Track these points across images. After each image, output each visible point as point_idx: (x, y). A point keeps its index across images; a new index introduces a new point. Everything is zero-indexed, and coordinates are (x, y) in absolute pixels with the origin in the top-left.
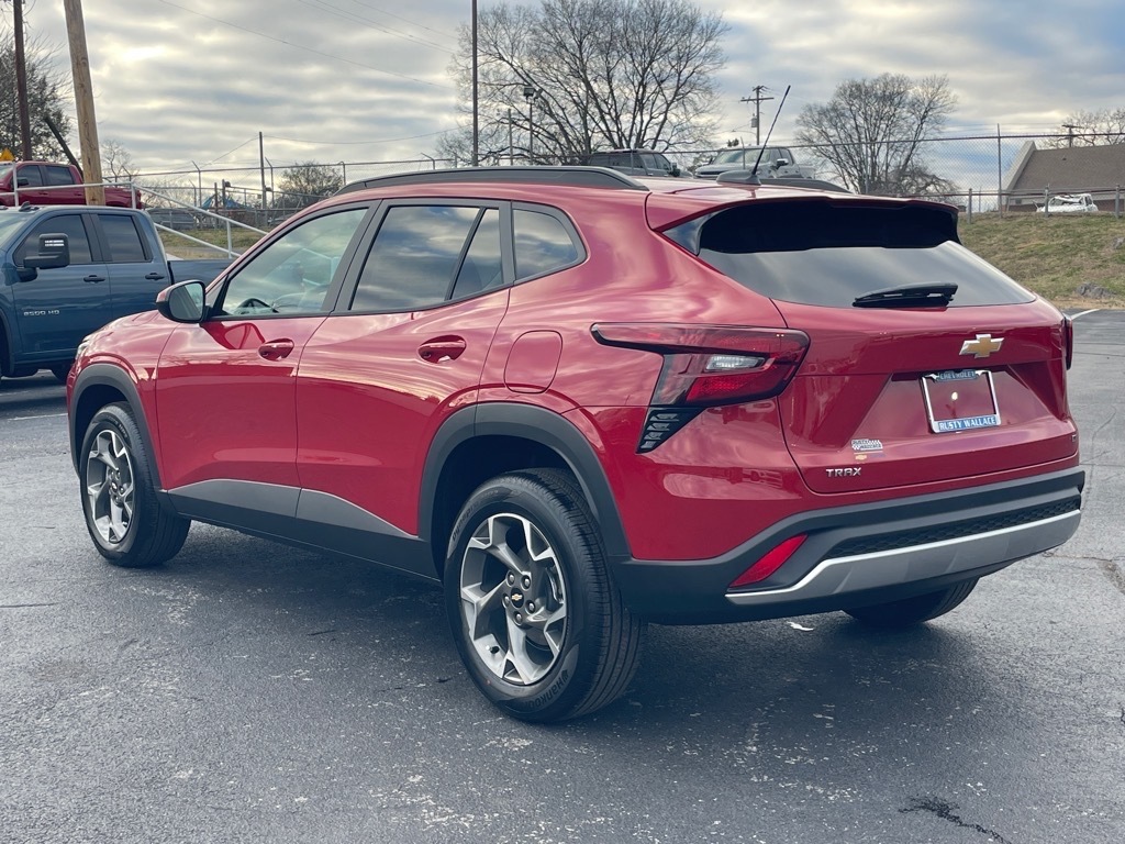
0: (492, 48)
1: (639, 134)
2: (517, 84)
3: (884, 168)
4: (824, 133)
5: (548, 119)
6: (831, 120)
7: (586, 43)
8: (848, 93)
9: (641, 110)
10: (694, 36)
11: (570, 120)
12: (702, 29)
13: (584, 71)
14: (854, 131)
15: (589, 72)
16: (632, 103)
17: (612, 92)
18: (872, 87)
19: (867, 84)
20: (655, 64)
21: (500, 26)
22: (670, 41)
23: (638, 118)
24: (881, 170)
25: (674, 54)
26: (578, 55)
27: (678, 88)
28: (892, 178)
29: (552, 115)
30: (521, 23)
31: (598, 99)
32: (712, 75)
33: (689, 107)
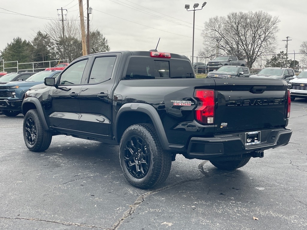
0: (213, 28)
5: (228, 46)
7: (239, 26)
9: (254, 42)
10: (270, 23)
12: (272, 21)
13: (239, 34)
17: (246, 38)
21: (216, 22)
27: (265, 37)
30: (221, 21)
31: (242, 41)
32: (275, 34)
33: (268, 43)
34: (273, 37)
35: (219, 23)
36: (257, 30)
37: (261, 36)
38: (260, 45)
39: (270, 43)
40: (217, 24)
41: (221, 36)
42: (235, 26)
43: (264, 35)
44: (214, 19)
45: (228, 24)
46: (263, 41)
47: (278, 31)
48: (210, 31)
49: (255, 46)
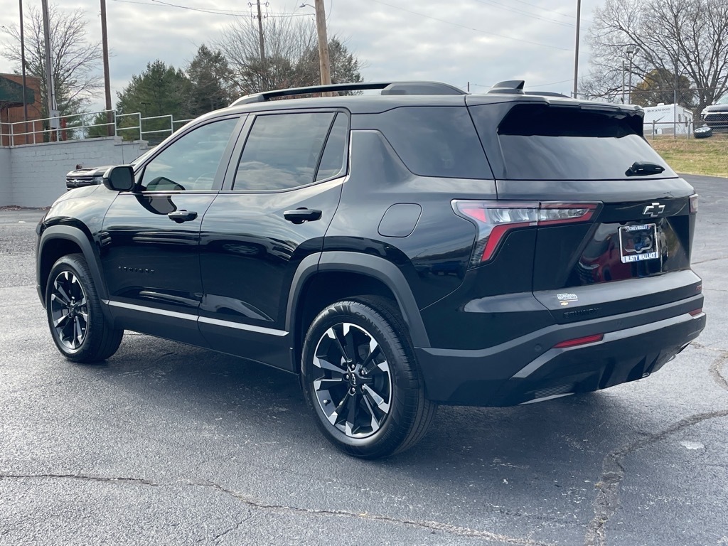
0: (616, 22)
1: (716, 72)
2: (631, 44)
7: (680, 15)
9: (717, 54)
13: (679, 34)
17: (697, 45)
31: (688, 52)
35: (630, 11)
40: (623, 11)
41: (634, 43)
42: (669, 15)
48: (607, 30)
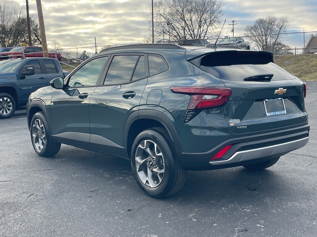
0: (158, 12)
1: (200, 35)
2: (165, 22)
3: (270, 43)
4: (252, 33)
5: (174, 31)
6: (254, 30)
7: (184, 10)
8: (259, 22)
9: (200, 28)
10: (215, 7)
11: (180, 31)
12: (217, 5)
13: (184, 18)
14: (261, 33)
15: (185, 18)
16: (197, 26)
17: (192, 23)
18: (266, 20)
19: (264, 19)
20: (204, 15)
21: (161, 6)
22: (208, 9)
23: (199, 30)
24: (269, 43)
25: (209, 12)
26: (182, 13)
27: (211, 22)
28: (271, 45)
29: (175, 30)
30: (166, 5)
31: (188, 26)
32: (220, 18)
33: (214, 27)
34: (218, 21)
35: (164, 7)
36: (203, 15)
37: (206, 20)
38: (206, 30)
39: (216, 28)
40: (161, 7)
41: (166, 21)
42: (180, 10)
43: (210, 19)
44: (159, 2)
45: (173, 8)
46: (209, 26)
47: (223, 14)
49: (202, 30)
